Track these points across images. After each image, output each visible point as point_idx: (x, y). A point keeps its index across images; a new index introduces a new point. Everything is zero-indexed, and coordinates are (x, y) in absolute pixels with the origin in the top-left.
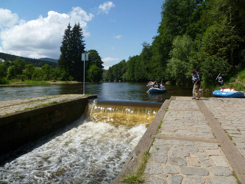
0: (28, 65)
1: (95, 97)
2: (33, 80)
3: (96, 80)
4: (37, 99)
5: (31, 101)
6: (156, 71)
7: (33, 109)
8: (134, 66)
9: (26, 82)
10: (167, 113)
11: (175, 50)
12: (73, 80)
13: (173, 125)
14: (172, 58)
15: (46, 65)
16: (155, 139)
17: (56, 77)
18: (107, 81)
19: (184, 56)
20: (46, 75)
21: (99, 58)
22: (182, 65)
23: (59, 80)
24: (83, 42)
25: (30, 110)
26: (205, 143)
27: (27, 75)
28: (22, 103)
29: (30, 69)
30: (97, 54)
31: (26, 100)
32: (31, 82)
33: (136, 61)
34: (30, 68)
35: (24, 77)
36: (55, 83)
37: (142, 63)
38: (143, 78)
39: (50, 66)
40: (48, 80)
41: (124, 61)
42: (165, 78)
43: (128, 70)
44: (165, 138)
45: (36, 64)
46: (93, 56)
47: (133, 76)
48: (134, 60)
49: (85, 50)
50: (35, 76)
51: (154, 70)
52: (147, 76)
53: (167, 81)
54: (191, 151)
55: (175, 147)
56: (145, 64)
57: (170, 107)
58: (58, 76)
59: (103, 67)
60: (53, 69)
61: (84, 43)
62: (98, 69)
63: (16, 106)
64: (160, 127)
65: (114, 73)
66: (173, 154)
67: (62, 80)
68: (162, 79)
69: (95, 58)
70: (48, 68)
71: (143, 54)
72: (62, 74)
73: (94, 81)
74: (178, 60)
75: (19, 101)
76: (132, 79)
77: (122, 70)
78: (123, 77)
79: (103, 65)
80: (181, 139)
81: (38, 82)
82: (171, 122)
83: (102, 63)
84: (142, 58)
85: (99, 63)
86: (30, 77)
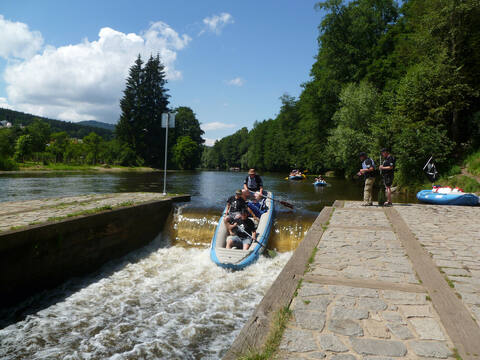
0: (57, 134)
1: (187, 199)
2: (66, 163)
3: (189, 167)
4: (72, 200)
5: (62, 204)
6: (306, 151)
7: (63, 221)
8: (263, 140)
9: (52, 167)
10: (327, 233)
11: (344, 110)
12: (143, 165)
13: (338, 255)
14: (339, 127)
15: (92, 135)
16: (303, 283)
17: (112, 158)
18: (211, 168)
19: (361, 123)
20: (91, 155)
21: (196, 123)
22: (357, 140)
23: (117, 165)
24: (165, 91)
25: (57, 221)
26: (399, 293)
27: (55, 153)
28: (42, 208)
29: (60, 142)
30: (192, 116)
31: (50, 203)
32: (61, 167)
33: (268, 131)
34: (60, 140)
35: (48, 158)
36: (108, 170)
37: (280, 133)
38: (282, 163)
39: (100, 137)
40: (95, 165)
41: (245, 129)
42: (325, 165)
43: (252, 148)
44: (323, 281)
45: (73, 132)
46: (183, 120)
47: (262, 159)
48: (263, 128)
49: (168, 106)
50: (71, 156)
51: (303, 149)
52: (289, 160)
53: (329, 170)
54: (372, 308)
55: (342, 300)
56: (286, 136)
57: (333, 222)
58: (115, 156)
59: (204, 141)
60: (106, 144)
61: (167, 93)
62: (192, 145)
63: (30, 213)
64: (311, 260)
65: (224, 152)
66: (337, 313)
67: (123, 165)
68: (319, 168)
69: (188, 122)
70: (97, 141)
71: (281, 116)
72: (123, 153)
73: (186, 168)
74: (348, 129)
75: (37, 203)
76: (260, 165)
77: (241, 146)
78: (242, 161)
79: (203, 137)
80: (355, 284)
81: (75, 168)
82: (334, 251)
83: (202, 132)
84: (280, 125)
85: (196, 133)
86: (59, 158)
